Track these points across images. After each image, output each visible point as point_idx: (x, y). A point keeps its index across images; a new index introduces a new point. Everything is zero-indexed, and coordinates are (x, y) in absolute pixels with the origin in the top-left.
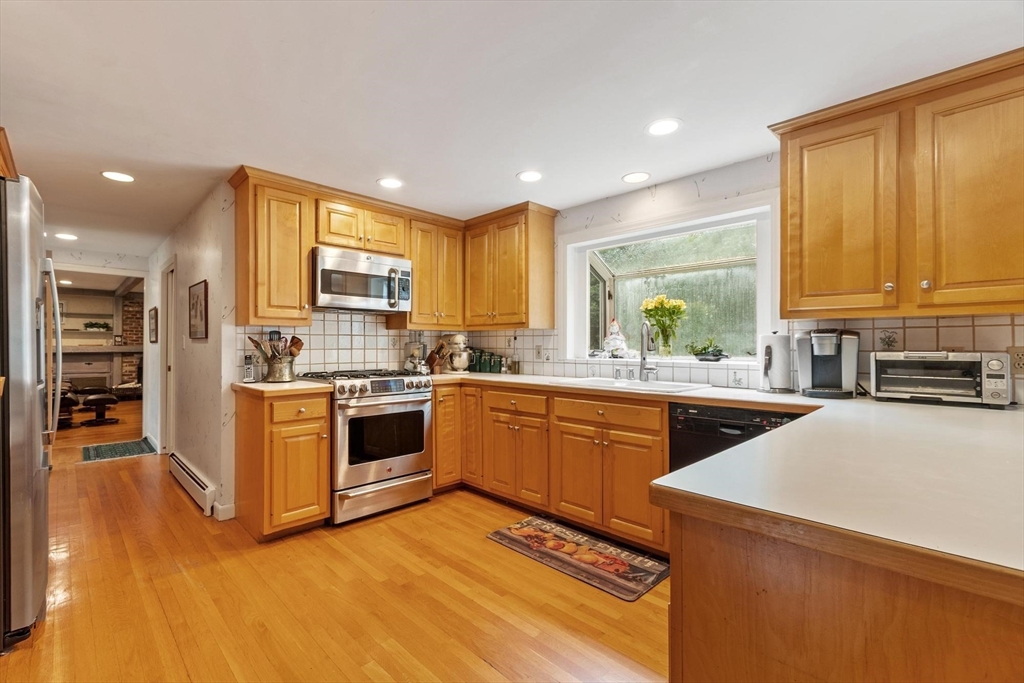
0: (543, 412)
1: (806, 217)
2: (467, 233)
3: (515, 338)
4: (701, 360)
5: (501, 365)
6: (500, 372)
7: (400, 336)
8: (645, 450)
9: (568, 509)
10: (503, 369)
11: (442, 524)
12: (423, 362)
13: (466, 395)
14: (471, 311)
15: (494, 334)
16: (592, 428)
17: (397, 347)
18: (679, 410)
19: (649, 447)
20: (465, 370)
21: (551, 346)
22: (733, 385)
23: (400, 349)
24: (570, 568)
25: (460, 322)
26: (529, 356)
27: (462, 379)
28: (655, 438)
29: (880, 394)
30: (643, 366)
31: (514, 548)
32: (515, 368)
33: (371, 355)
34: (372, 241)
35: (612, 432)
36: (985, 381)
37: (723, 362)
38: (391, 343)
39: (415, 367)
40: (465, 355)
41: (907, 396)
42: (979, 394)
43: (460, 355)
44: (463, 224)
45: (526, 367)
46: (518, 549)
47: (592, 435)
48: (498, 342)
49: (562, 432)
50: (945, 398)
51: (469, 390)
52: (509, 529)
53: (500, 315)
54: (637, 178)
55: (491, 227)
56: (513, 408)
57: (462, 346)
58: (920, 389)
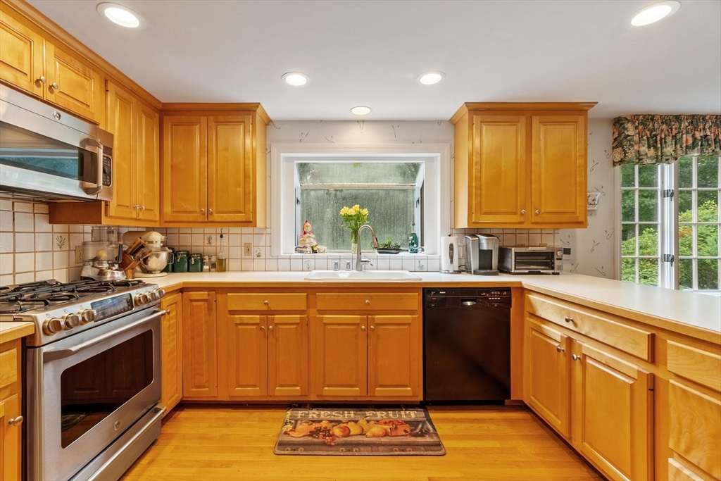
0: (304, 308)
1: (484, 165)
2: (166, 119)
3: (221, 236)
4: (380, 253)
5: (203, 264)
6: (202, 271)
7: (69, 233)
8: (406, 327)
9: (330, 392)
10: (206, 267)
11: (209, 464)
12: (117, 266)
13: (191, 301)
14: (172, 206)
15: (189, 231)
16: (358, 316)
17: (65, 247)
18: (432, 293)
19: (409, 324)
20: (162, 272)
21: (263, 243)
22: (419, 270)
23: (70, 250)
24: (380, 448)
25: (158, 219)
26: (236, 252)
27: (184, 283)
28: (414, 316)
29: (517, 271)
30: (359, 260)
31: (316, 453)
32: (220, 266)
33: (25, 262)
34: (56, 91)
35: (377, 316)
36: (555, 260)
37: (401, 254)
38: (56, 242)
39: (102, 273)
40: (164, 255)
41: (527, 271)
42: (553, 268)
43: (157, 256)
44: (160, 106)
45: (231, 264)
46: (321, 453)
47: (359, 322)
48: (196, 240)
49: (325, 324)
50: (542, 271)
51: (194, 295)
52: (286, 433)
53: (218, 212)
54: (361, 112)
55: (204, 119)
56: (265, 308)
57: (159, 245)
58: (532, 267)
